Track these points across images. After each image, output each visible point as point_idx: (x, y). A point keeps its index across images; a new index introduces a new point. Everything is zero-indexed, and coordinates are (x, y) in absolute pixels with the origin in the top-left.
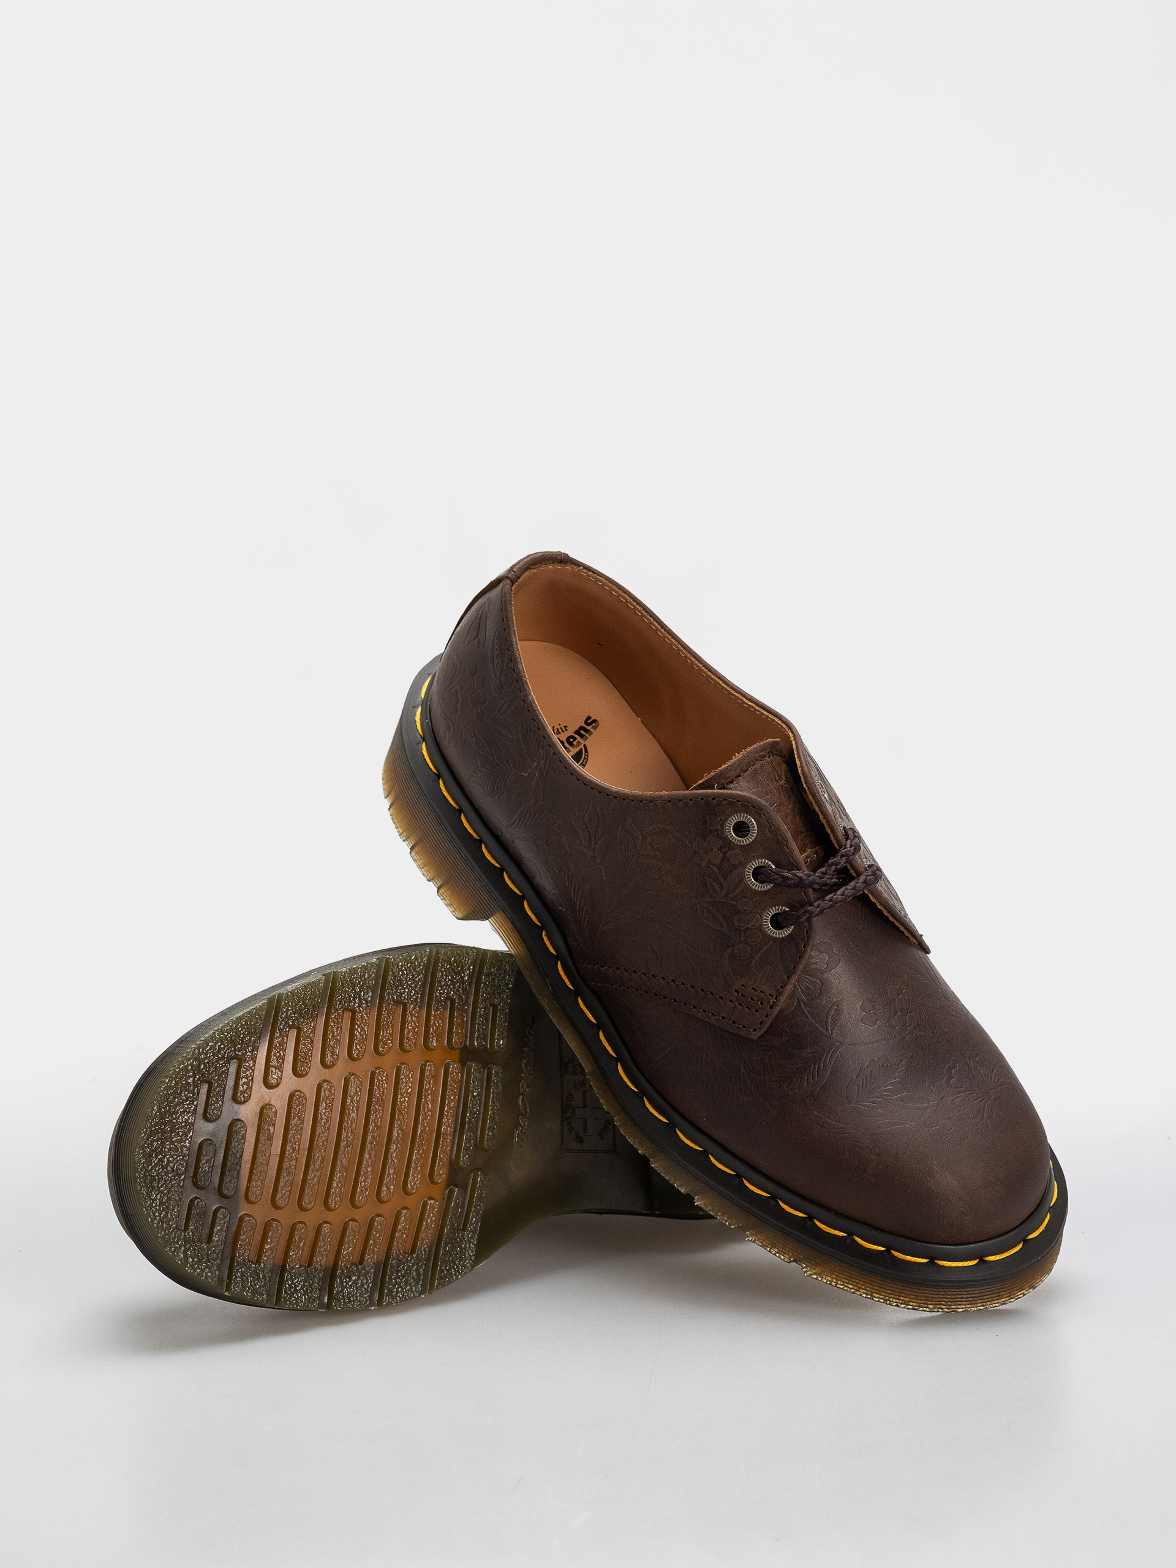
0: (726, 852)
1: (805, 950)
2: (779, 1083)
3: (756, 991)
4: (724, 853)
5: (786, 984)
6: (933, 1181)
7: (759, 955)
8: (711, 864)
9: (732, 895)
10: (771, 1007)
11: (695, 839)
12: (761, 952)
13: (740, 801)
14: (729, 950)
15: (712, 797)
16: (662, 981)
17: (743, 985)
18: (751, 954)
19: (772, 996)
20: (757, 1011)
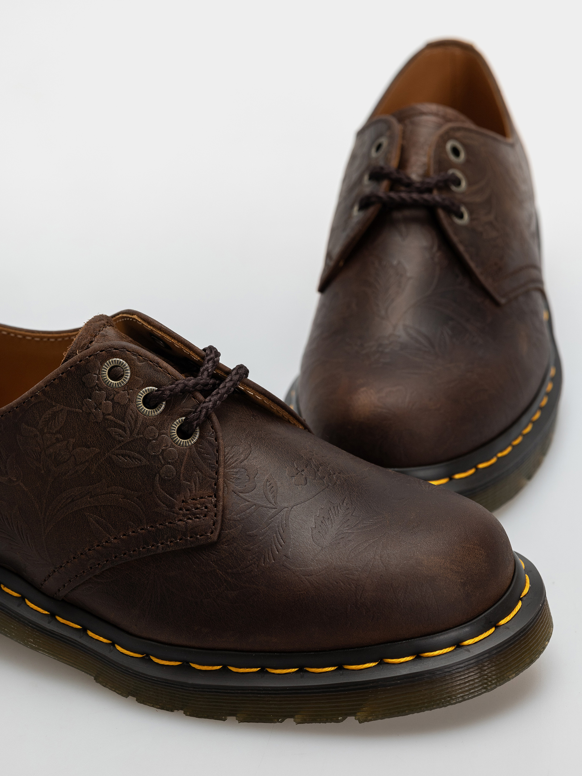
0: (113, 398)
1: (219, 443)
2: (255, 564)
3: (196, 500)
4: (112, 400)
5: (218, 479)
6: (425, 568)
7: (183, 468)
8: (106, 415)
9: (136, 431)
10: (215, 506)
11: (82, 403)
12: (183, 464)
13: (103, 351)
14: (157, 478)
15: (79, 360)
16: (115, 541)
17: (183, 501)
18: (176, 470)
19: (211, 497)
20: (205, 516)
